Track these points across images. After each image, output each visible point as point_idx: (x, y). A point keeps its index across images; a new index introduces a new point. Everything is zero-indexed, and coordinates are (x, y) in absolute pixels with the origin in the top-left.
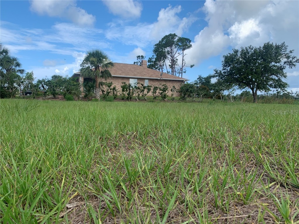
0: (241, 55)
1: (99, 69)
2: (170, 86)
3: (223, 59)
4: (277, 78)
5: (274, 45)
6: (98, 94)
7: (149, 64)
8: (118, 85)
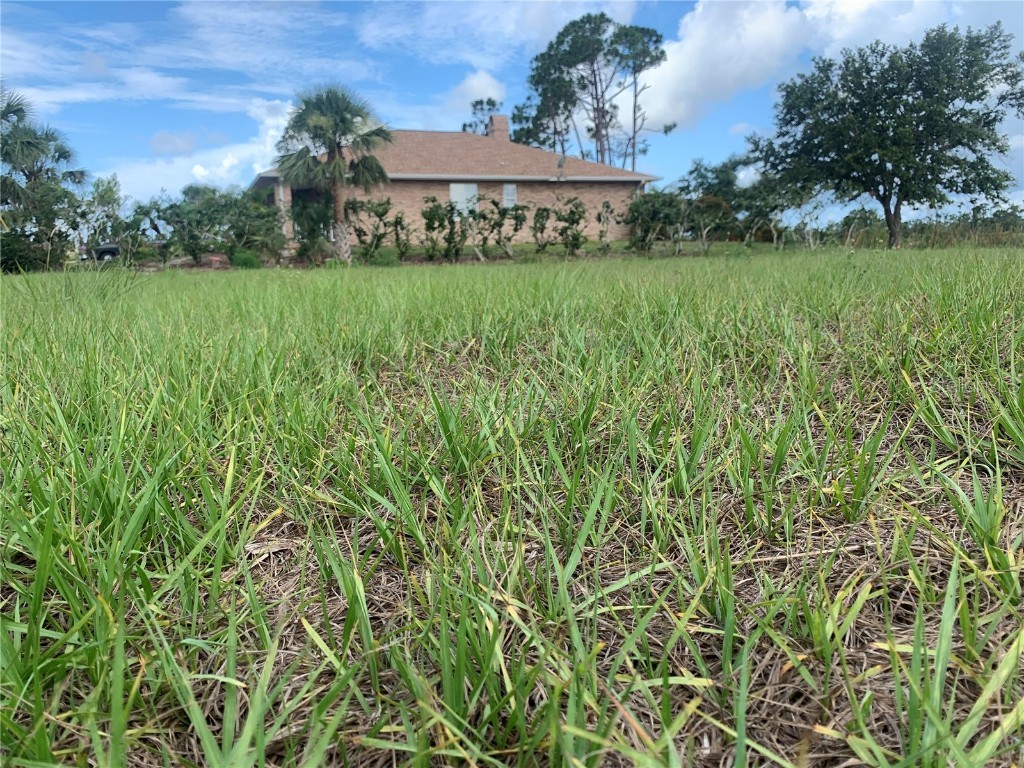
0: (843, 77)
1: (340, 153)
2: (592, 201)
3: (779, 98)
4: (972, 158)
5: (963, 34)
6: (343, 245)
7: (517, 127)
8: (410, 209)
